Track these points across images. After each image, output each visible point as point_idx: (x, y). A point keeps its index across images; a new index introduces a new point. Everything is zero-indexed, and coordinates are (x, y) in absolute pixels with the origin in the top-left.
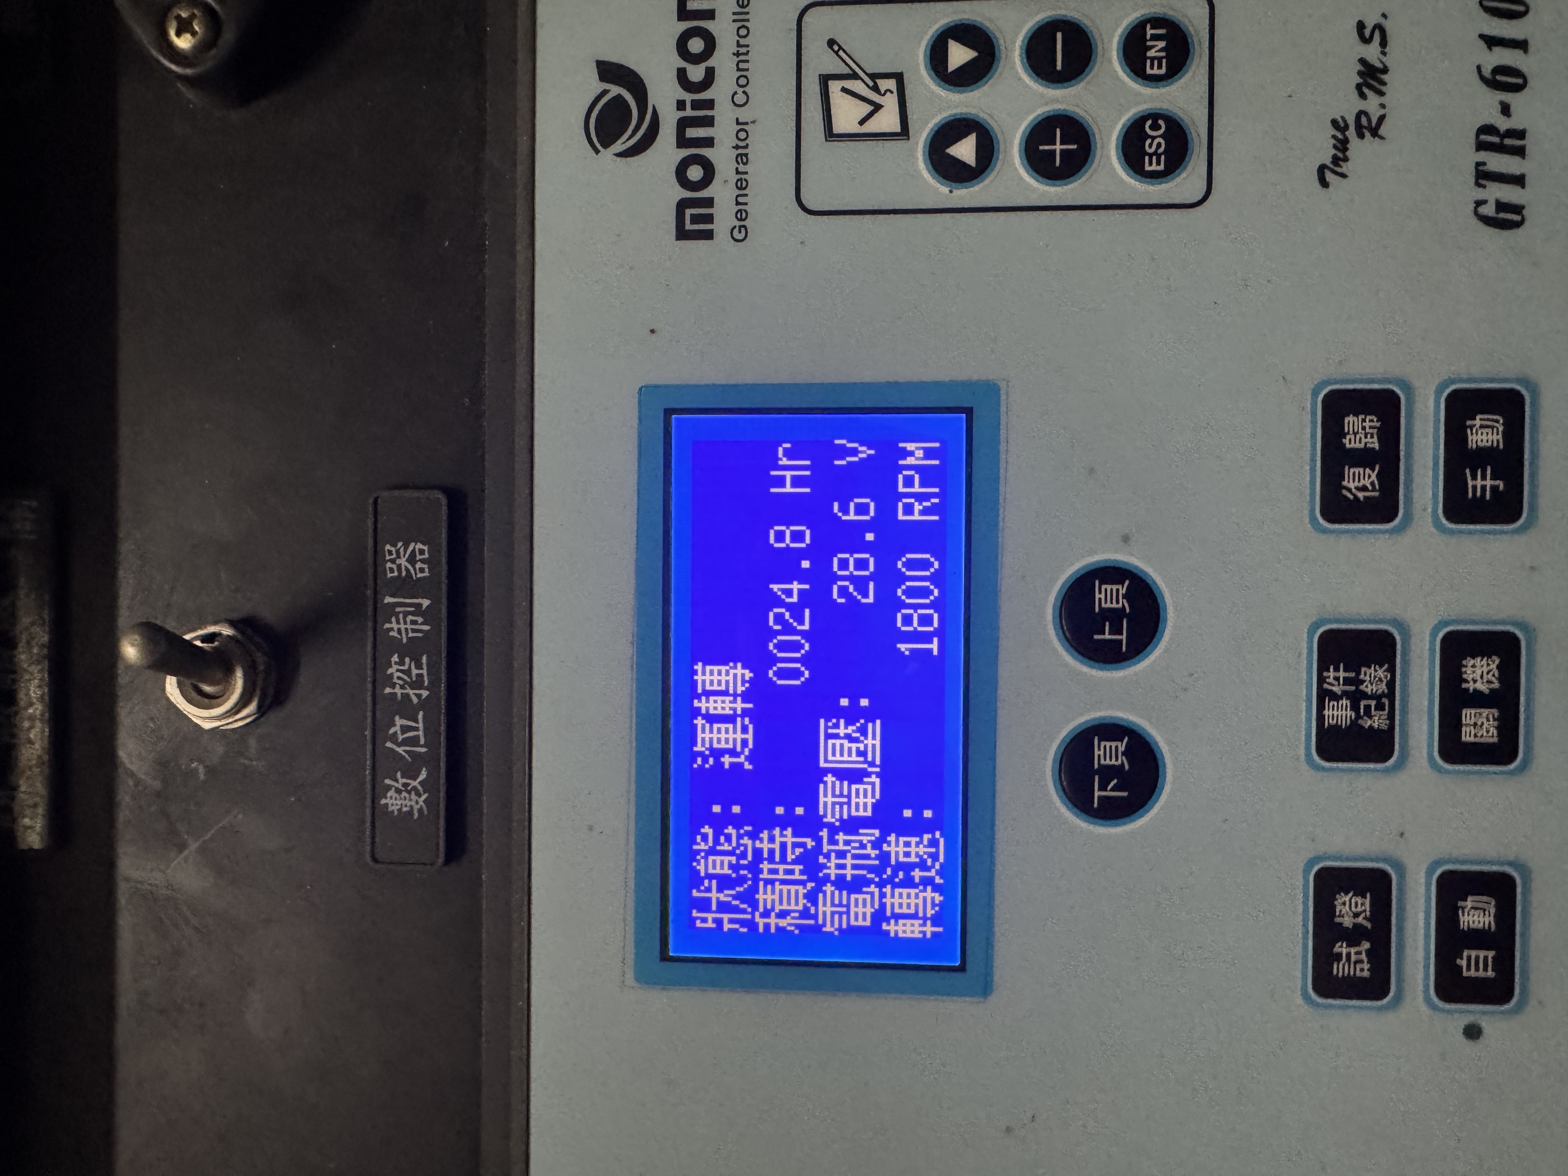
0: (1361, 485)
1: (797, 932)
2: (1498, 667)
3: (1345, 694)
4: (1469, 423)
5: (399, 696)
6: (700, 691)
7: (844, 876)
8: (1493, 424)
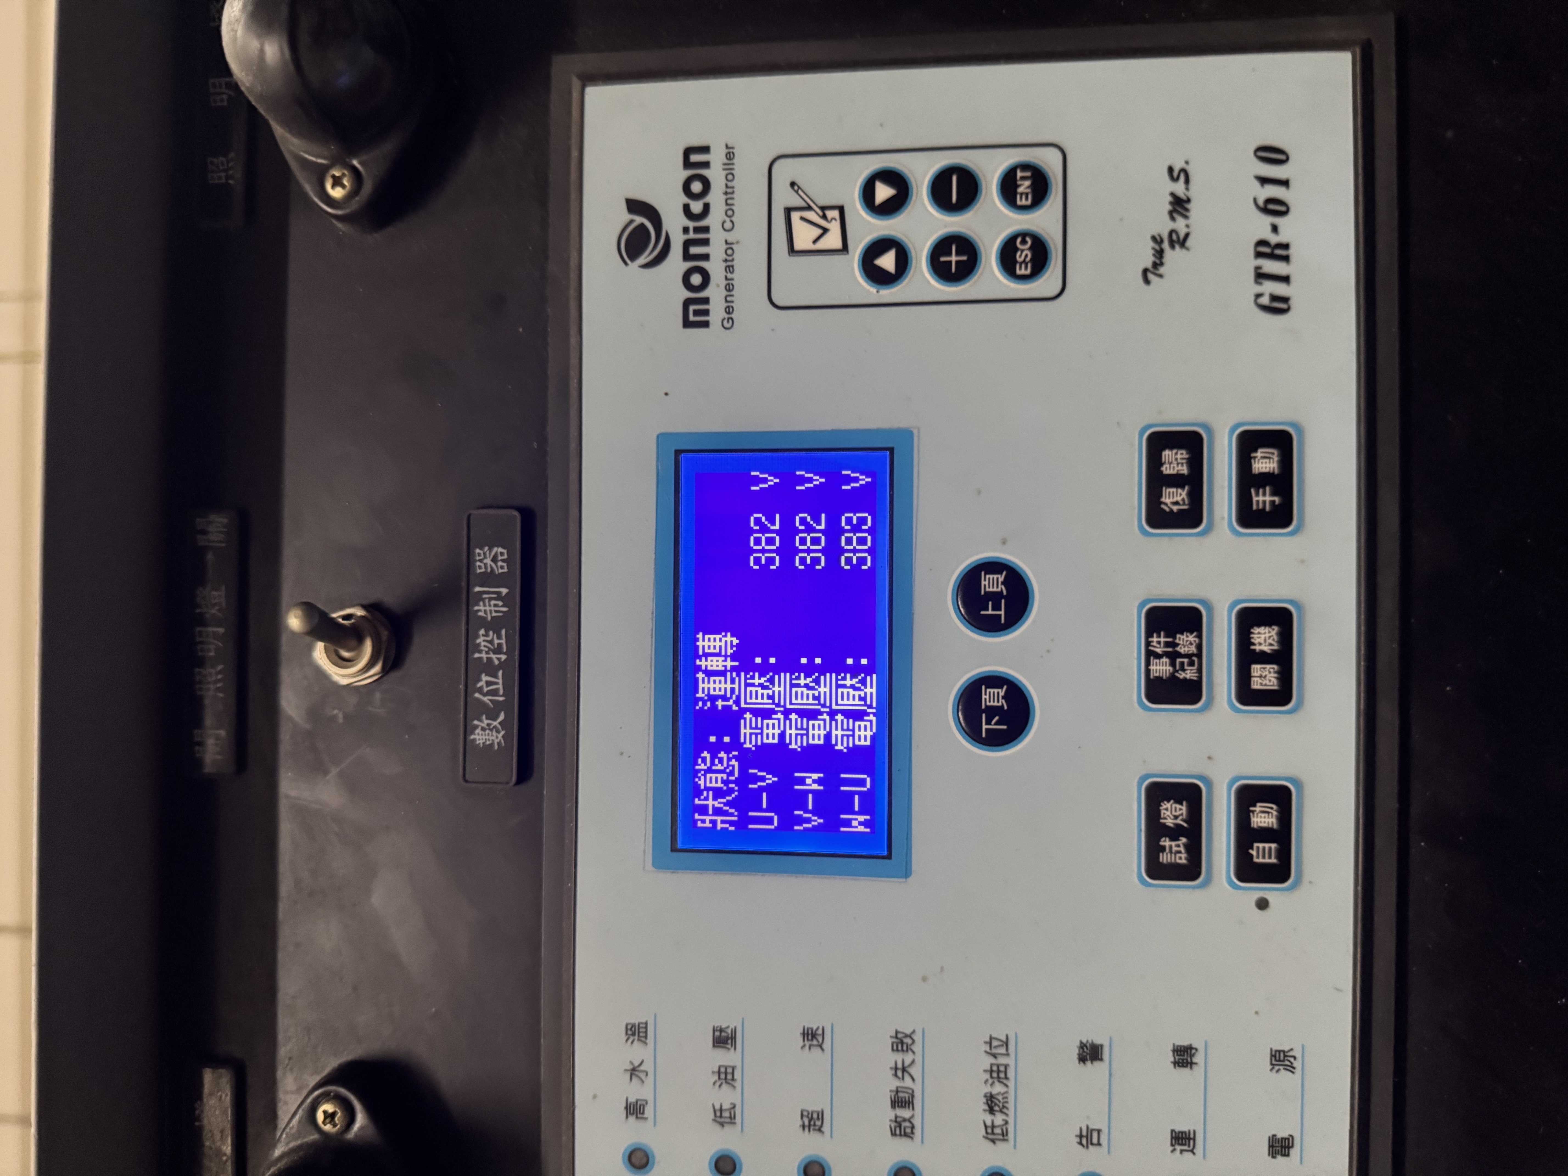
0: (1174, 500)
2: (1276, 634)
3: (1166, 654)
4: (1253, 455)
5: (485, 659)
6: (701, 653)
8: (1270, 456)
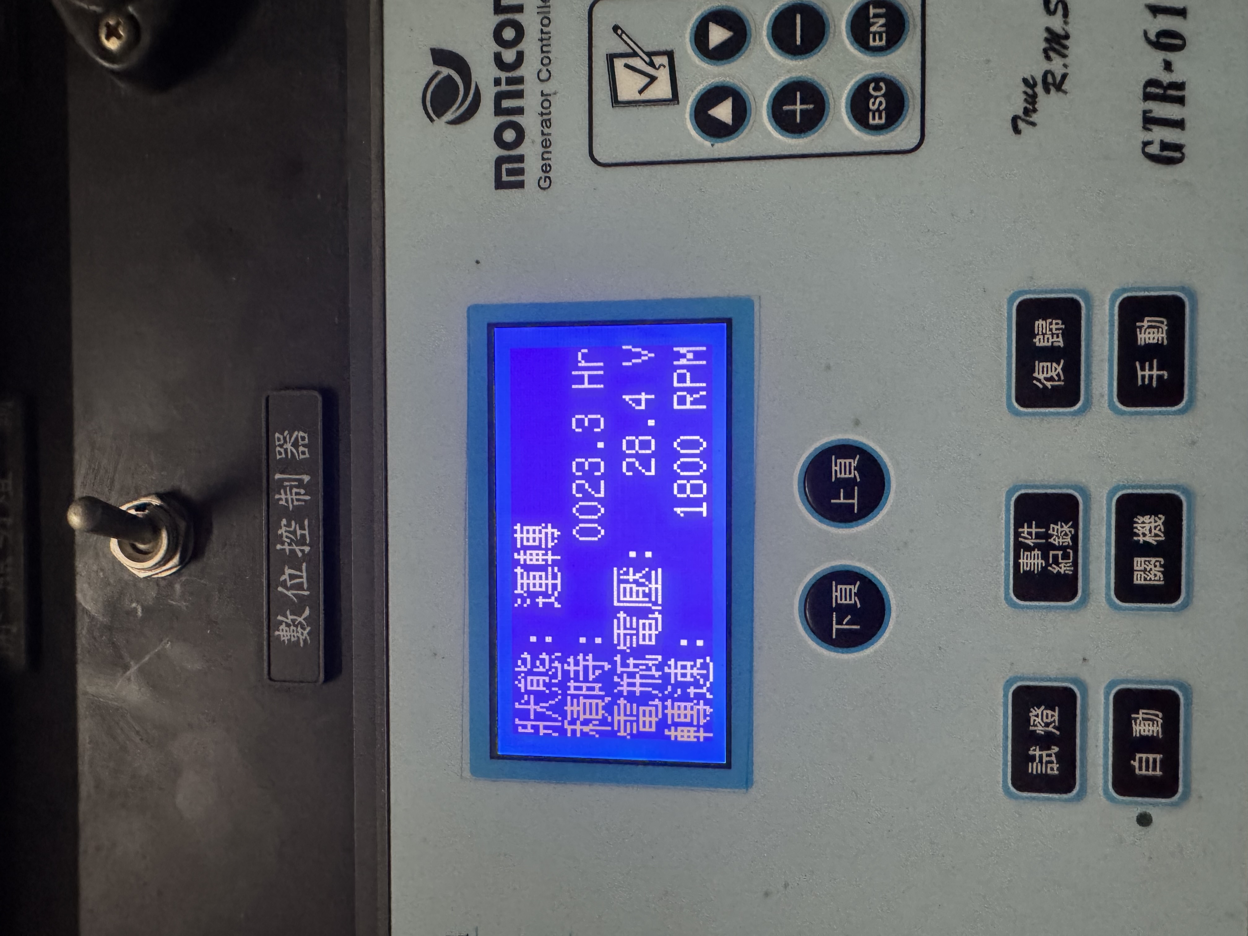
0: (1049, 376)
1: (597, 736)
2: (1163, 523)
3: (1037, 546)
4: (1138, 324)
5: (287, 551)
6: (519, 546)
7: (635, 692)
8: (1158, 324)
